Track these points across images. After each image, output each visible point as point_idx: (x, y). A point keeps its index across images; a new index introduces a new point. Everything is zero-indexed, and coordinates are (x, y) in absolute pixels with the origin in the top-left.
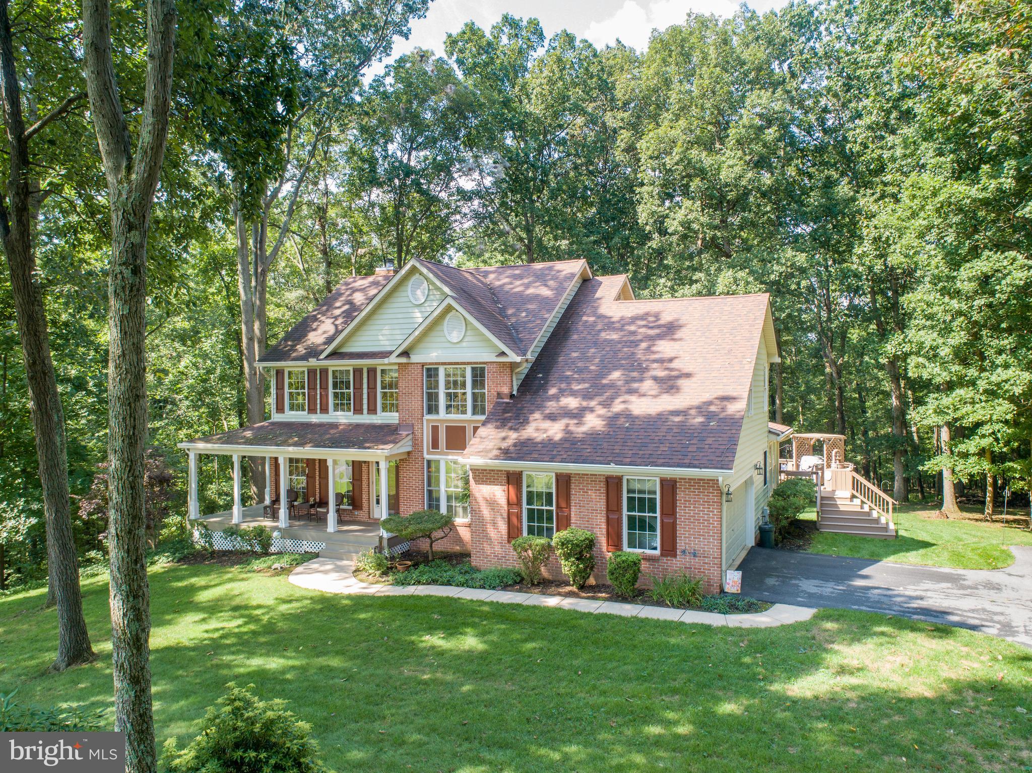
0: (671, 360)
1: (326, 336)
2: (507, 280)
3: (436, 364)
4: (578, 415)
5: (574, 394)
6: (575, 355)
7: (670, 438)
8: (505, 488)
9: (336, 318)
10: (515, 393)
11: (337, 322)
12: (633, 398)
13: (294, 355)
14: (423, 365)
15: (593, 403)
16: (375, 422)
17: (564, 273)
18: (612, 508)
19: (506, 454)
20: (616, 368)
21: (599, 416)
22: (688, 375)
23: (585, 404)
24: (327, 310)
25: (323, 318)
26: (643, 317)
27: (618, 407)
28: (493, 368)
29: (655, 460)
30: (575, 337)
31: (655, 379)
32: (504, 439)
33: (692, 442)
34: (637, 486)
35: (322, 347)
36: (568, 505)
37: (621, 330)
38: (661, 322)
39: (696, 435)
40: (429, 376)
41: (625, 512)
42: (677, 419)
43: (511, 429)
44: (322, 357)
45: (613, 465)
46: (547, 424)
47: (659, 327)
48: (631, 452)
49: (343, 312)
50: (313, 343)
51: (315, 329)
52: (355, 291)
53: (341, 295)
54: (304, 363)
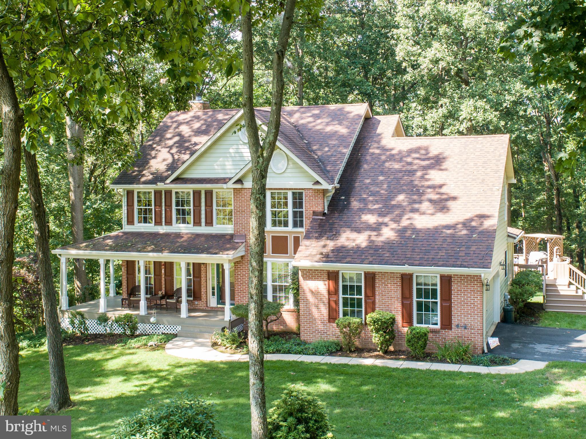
1: (166, 163)
5: (371, 212)
6: (367, 181)
7: (445, 246)
9: (171, 147)
10: (326, 211)
11: (173, 151)
13: (143, 179)
16: (212, 232)
17: (353, 114)
20: (400, 192)
22: (454, 199)
23: (380, 220)
24: (160, 141)
25: (159, 148)
28: (310, 193)
30: (365, 166)
31: (430, 201)
32: (325, 246)
35: (165, 174)
37: (400, 161)
39: (463, 244)
44: (168, 181)
49: (175, 143)
50: (156, 170)
51: (154, 158)
52: (180, 124)
53: (168, 127)
54: (153, 186)
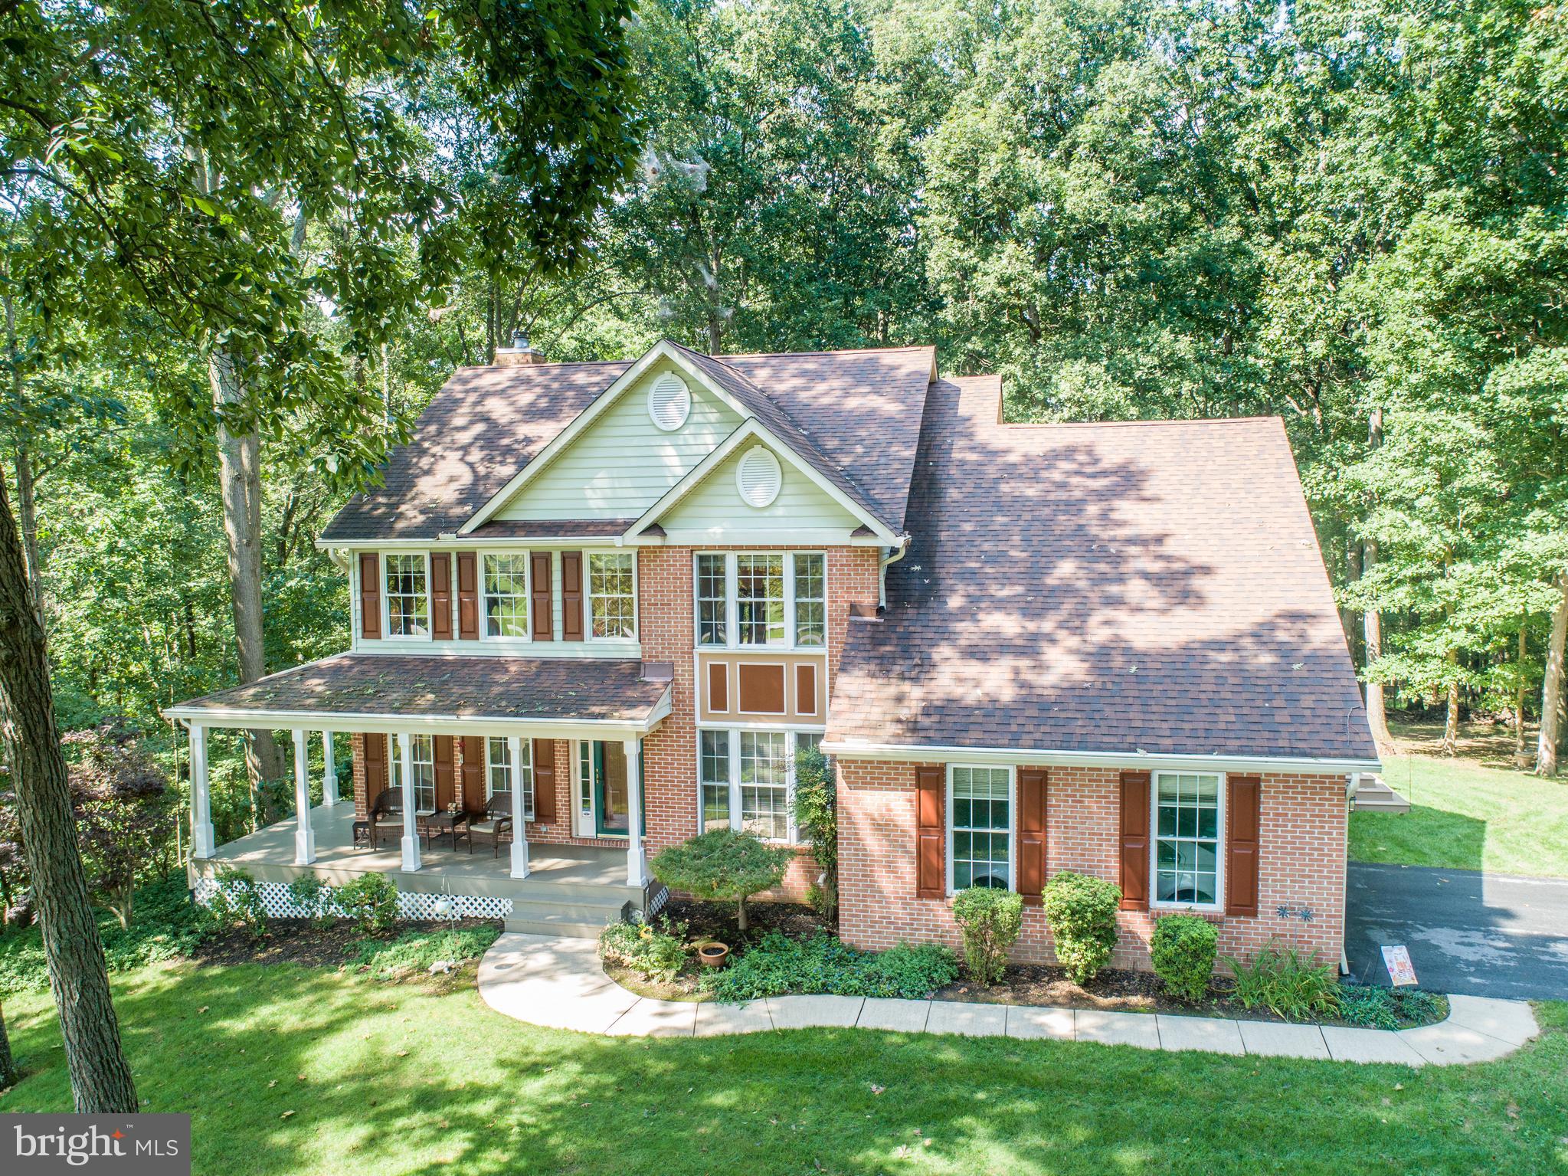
0: (1159, 540)
1: (455, 486)
2: (798, 382)
3: (721, 547)
4: (1029, 647)
5: (1000, 605)
6: (968, 527)
7: (1229, 695)
8: (913, 795)
9: (465, 449)
10: (883, 603)
11: (470, 459)
12: (1121, 615)
13: (401, 525)
14: (692, 550)
15: (1047, 626)
16: (581, 655)
17: (903, 371)
18: (1132, 831)
19: (913, 729)
20: (1062, 554)
21: (1072, 652)
22: (1206, 570)
23: (1032, 626)
24: (439, 433)
25: (437, 450)
26: (1069, 453)
27: (1099, 635)
28: (842, 558)
29: (1221, 742)
30: (953, 493)
31: (1146, 576)
32: (899, 699)
33: (1275, 704)
34: (1178, 789)
35: (457, 511)
36: (1043, 825)
37: (1035, 479)
38: (1105, 464)
39: (1275, 689)
40: (704, 570)
41: (1155, 836)
42: (1225, 657)
43: (903, 677)
44: (466, 529)
45: (1141, 753)
46: (973, 668)
47: (1104, 473)
48: (1165, 725)
49: (477, 438)
50: (433, 501)
51: (428, 472)
52: (485, 395)
53: (458, 402)
54: (430, 543)
